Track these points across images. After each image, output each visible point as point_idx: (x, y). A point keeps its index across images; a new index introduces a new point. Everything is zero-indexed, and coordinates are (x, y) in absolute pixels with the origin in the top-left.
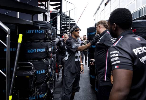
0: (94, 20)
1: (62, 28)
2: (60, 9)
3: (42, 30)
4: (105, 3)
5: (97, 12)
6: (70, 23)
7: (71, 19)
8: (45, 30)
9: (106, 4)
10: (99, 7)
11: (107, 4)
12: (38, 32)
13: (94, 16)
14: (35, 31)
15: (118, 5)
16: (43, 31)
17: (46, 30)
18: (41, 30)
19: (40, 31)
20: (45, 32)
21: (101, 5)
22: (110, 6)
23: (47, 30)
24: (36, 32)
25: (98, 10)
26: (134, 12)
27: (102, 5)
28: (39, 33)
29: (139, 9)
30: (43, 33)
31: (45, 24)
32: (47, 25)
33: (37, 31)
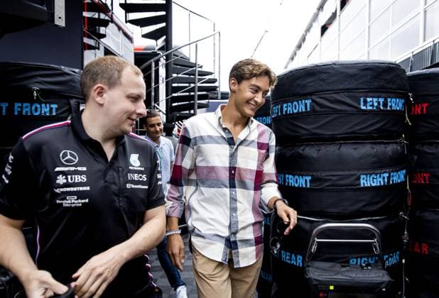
1: (174, 105)
2: (165, 37)
3: (50, 103)
4: (323, 24)
5: (295, 54)
6: (199, 87)
7: (203, 74)
8: (64, 101)
9: (324, 29)
10: (304, 39)
11: (327, 28)
12: (28, 109)
14: (17, 105)
15: (364, 31)
16: (54, 106)
17: (69, 104)
18: (46, 103)
19: (38, 106)
20: (65, 112)
21: (308, 30)
22: (339, 35)
23: (73, 102)
24: (20, 112)
25: (299, 47)
26: (414, 53)
27: (312, 30)
28: (32, 116)
29: (432, 44)
30: (54, 114)
31: (61, 79)
32: (72, 81)
33: (25, 105)
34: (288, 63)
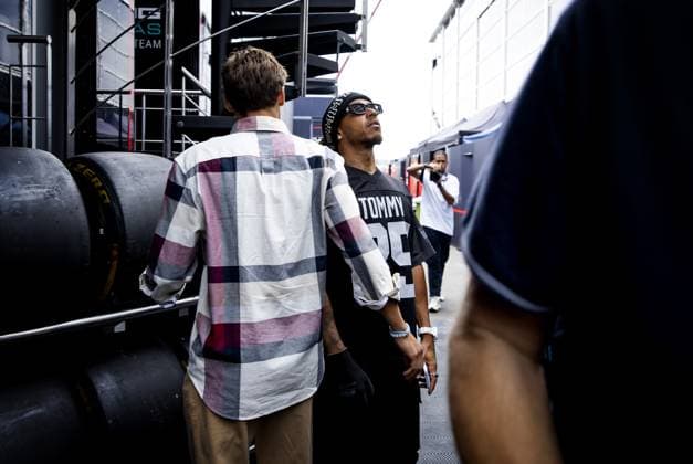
0: (435, 62)
5: (453, 13)
13: (432, 40)
34: (438, 31)
